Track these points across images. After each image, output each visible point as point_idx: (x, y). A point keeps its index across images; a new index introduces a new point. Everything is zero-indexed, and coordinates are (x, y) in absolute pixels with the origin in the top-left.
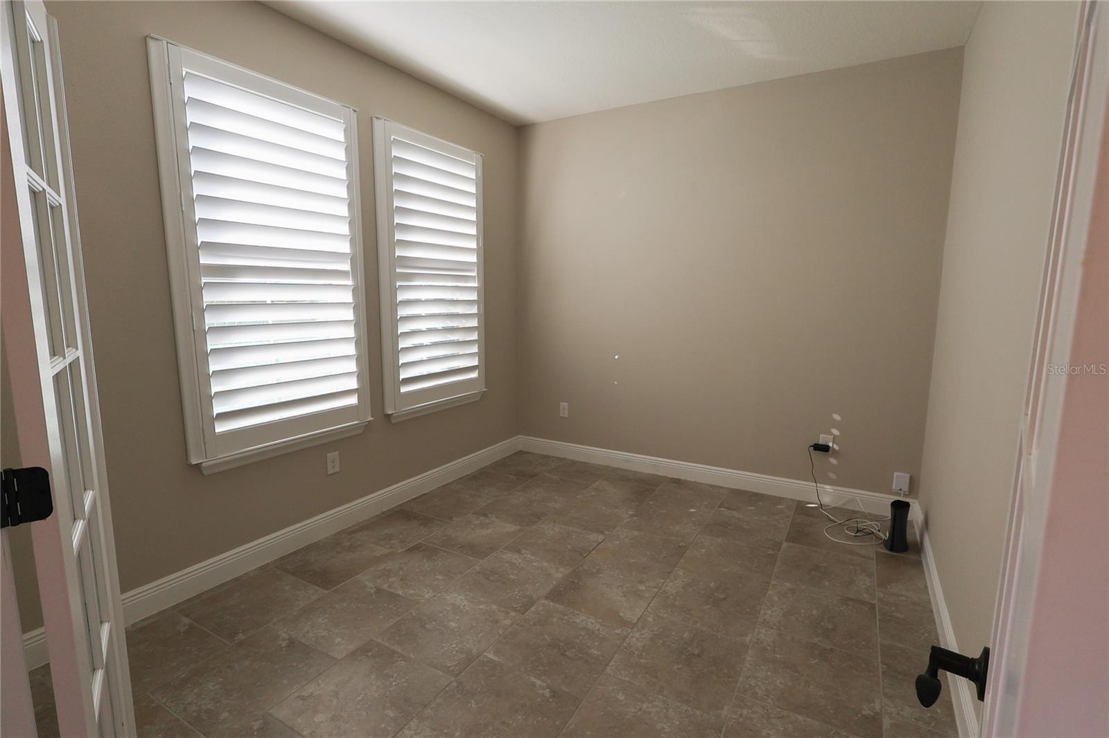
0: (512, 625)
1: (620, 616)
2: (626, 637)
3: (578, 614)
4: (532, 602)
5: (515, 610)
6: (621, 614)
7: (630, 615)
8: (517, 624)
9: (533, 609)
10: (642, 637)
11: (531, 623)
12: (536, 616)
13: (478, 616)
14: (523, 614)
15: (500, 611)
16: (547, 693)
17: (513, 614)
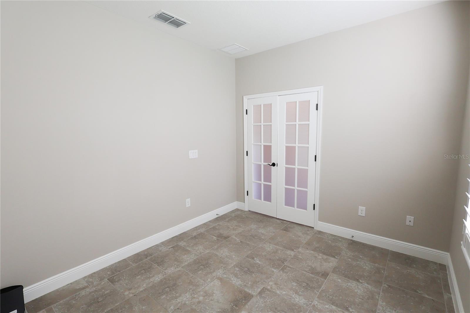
0: (269, 282)
1: (221, 282)
2: (223, 274)
3: (239, 285)
4: (260, 293)
5: (268, 290)
6: (220, 283)
7: (217, 283)
8: (266, 282)
9: (259, 290)
10: (217, 273)
11: (260, 282)
12: (258, 286)
13: (285, 288)
14: (264, 288)
15: (275, 289)
16: (255, 259)
17: (269, 287)
